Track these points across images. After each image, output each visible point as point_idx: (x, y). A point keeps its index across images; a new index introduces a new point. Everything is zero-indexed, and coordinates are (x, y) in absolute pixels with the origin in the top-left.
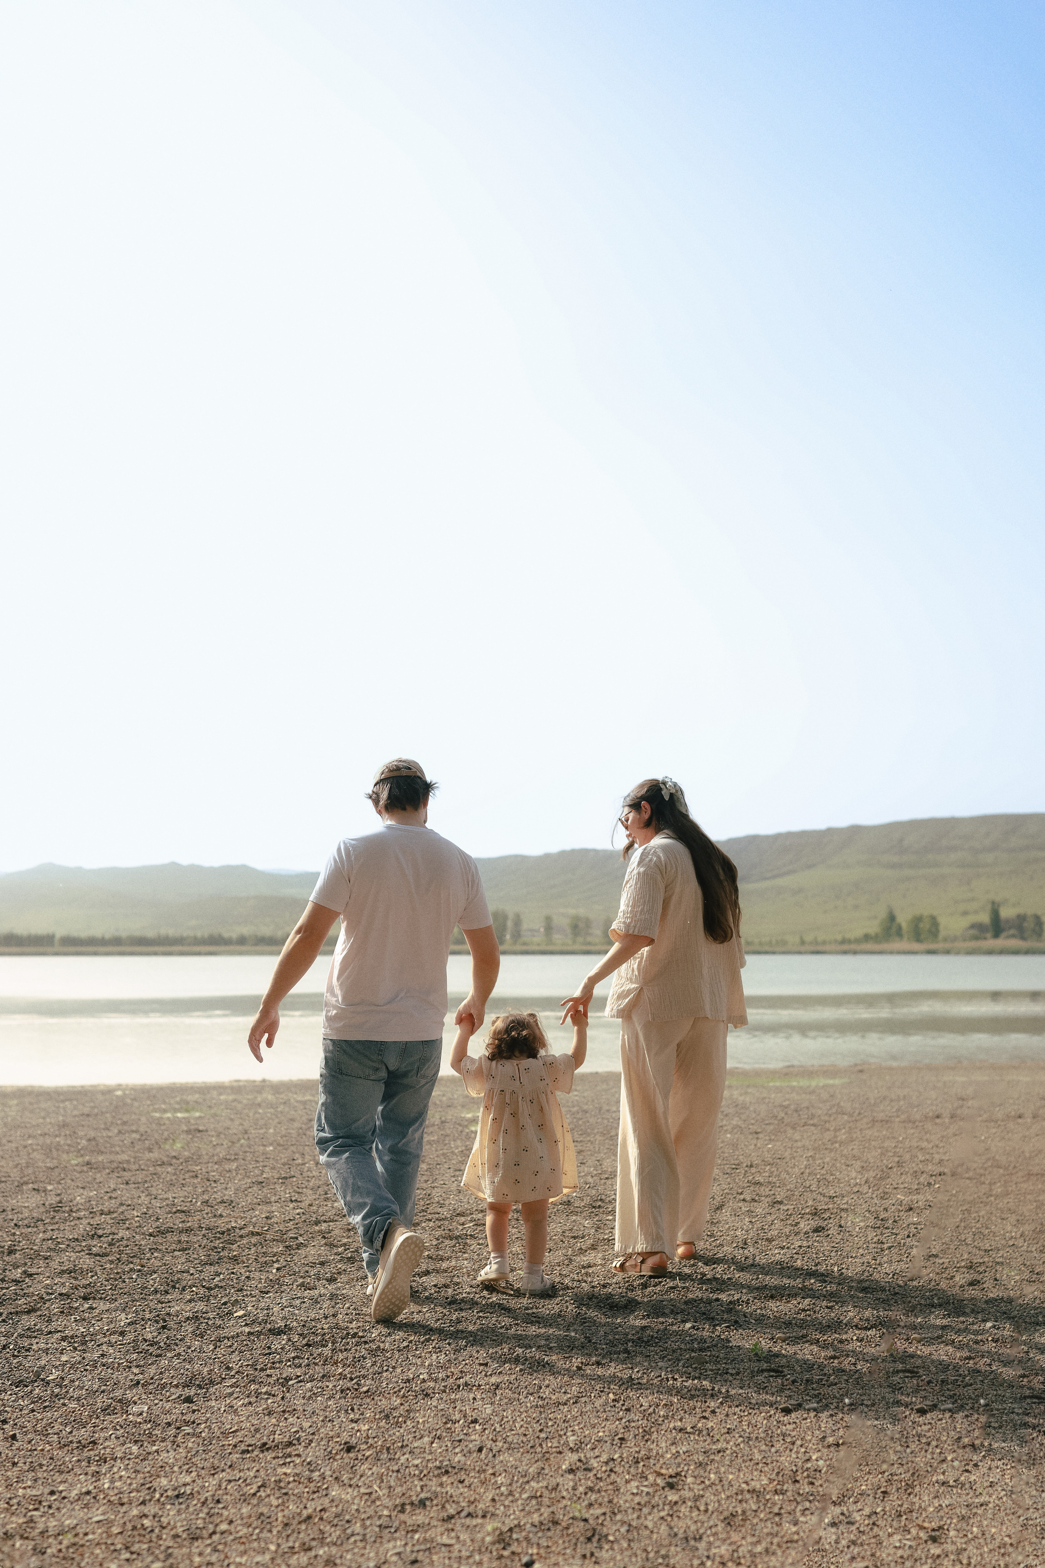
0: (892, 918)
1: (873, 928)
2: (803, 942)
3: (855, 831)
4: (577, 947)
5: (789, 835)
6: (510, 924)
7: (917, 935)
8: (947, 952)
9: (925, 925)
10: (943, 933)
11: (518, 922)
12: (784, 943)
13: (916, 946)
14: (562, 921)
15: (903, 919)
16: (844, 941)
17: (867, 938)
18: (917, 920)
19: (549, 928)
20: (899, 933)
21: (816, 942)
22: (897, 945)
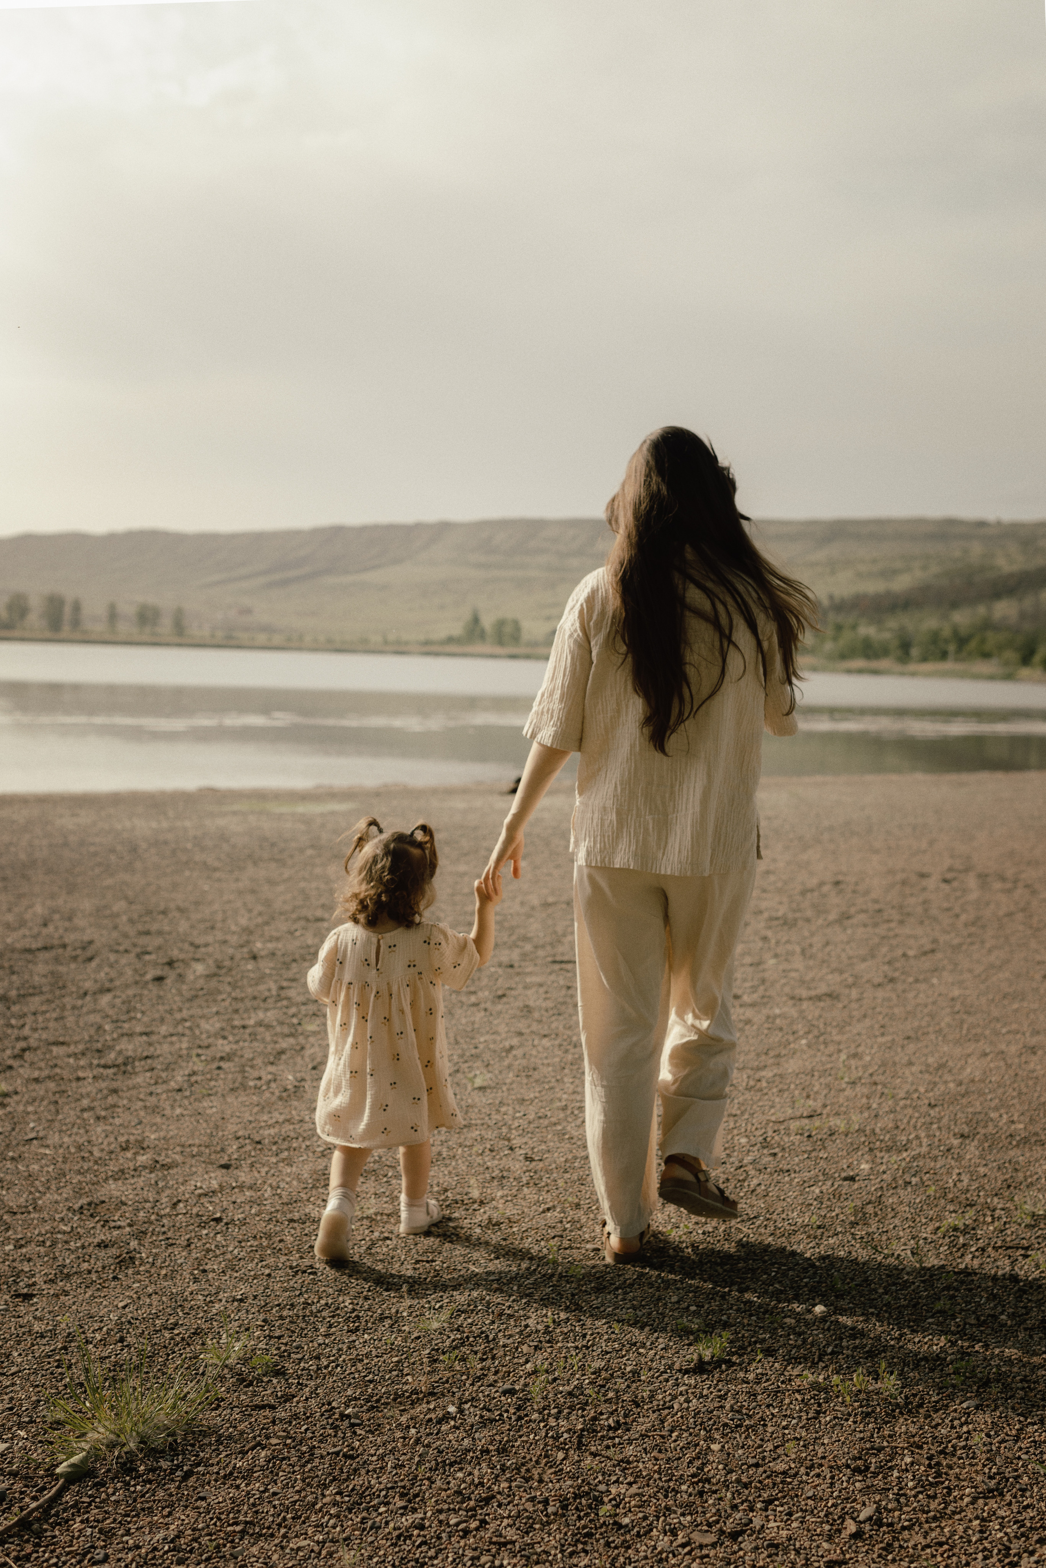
0: (476, 620)
1: (457, 629)
2: (386, 642)
3: (444, 528)
4: (145, 638)
5: (376, 528)
6: (67, 610)
7: (500, 640)
8: (528, 657)
9: (508, 629)
10: (525, 636)
11: (77, 607)
12: (365, 641)
13: (498, 650)
14: (127, 609)
15: (487, 622)
16: (427, 643)
17: (450, 640)
18: (501, 624)
19: (113, 616)
20: (482, 636)
21: (398, 642)
22: (479, 648)
